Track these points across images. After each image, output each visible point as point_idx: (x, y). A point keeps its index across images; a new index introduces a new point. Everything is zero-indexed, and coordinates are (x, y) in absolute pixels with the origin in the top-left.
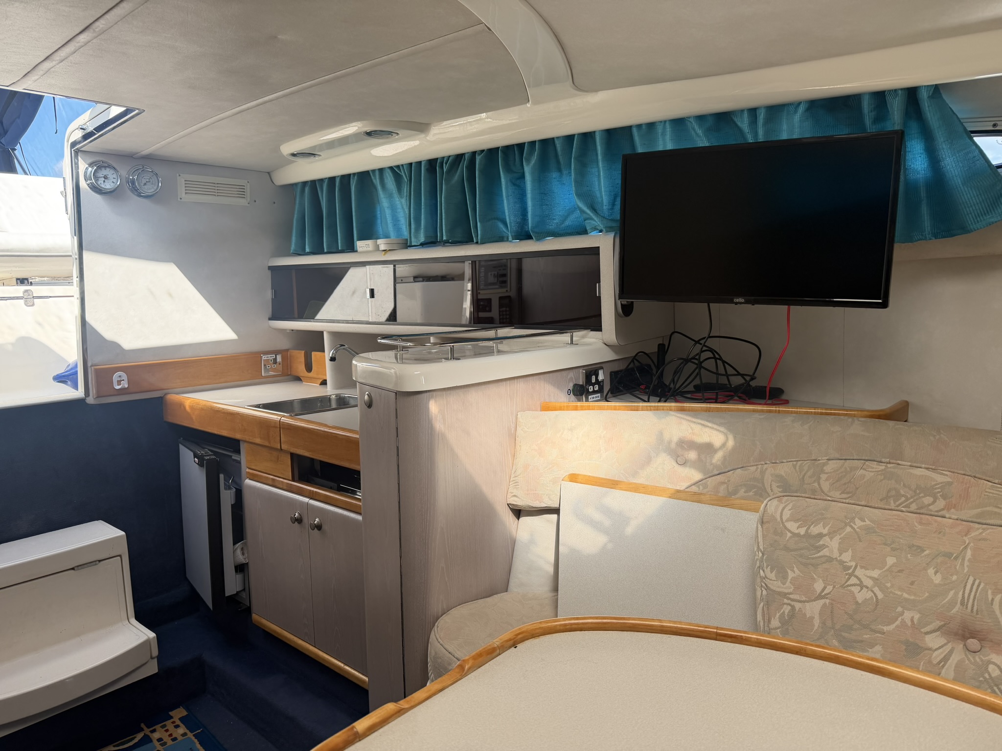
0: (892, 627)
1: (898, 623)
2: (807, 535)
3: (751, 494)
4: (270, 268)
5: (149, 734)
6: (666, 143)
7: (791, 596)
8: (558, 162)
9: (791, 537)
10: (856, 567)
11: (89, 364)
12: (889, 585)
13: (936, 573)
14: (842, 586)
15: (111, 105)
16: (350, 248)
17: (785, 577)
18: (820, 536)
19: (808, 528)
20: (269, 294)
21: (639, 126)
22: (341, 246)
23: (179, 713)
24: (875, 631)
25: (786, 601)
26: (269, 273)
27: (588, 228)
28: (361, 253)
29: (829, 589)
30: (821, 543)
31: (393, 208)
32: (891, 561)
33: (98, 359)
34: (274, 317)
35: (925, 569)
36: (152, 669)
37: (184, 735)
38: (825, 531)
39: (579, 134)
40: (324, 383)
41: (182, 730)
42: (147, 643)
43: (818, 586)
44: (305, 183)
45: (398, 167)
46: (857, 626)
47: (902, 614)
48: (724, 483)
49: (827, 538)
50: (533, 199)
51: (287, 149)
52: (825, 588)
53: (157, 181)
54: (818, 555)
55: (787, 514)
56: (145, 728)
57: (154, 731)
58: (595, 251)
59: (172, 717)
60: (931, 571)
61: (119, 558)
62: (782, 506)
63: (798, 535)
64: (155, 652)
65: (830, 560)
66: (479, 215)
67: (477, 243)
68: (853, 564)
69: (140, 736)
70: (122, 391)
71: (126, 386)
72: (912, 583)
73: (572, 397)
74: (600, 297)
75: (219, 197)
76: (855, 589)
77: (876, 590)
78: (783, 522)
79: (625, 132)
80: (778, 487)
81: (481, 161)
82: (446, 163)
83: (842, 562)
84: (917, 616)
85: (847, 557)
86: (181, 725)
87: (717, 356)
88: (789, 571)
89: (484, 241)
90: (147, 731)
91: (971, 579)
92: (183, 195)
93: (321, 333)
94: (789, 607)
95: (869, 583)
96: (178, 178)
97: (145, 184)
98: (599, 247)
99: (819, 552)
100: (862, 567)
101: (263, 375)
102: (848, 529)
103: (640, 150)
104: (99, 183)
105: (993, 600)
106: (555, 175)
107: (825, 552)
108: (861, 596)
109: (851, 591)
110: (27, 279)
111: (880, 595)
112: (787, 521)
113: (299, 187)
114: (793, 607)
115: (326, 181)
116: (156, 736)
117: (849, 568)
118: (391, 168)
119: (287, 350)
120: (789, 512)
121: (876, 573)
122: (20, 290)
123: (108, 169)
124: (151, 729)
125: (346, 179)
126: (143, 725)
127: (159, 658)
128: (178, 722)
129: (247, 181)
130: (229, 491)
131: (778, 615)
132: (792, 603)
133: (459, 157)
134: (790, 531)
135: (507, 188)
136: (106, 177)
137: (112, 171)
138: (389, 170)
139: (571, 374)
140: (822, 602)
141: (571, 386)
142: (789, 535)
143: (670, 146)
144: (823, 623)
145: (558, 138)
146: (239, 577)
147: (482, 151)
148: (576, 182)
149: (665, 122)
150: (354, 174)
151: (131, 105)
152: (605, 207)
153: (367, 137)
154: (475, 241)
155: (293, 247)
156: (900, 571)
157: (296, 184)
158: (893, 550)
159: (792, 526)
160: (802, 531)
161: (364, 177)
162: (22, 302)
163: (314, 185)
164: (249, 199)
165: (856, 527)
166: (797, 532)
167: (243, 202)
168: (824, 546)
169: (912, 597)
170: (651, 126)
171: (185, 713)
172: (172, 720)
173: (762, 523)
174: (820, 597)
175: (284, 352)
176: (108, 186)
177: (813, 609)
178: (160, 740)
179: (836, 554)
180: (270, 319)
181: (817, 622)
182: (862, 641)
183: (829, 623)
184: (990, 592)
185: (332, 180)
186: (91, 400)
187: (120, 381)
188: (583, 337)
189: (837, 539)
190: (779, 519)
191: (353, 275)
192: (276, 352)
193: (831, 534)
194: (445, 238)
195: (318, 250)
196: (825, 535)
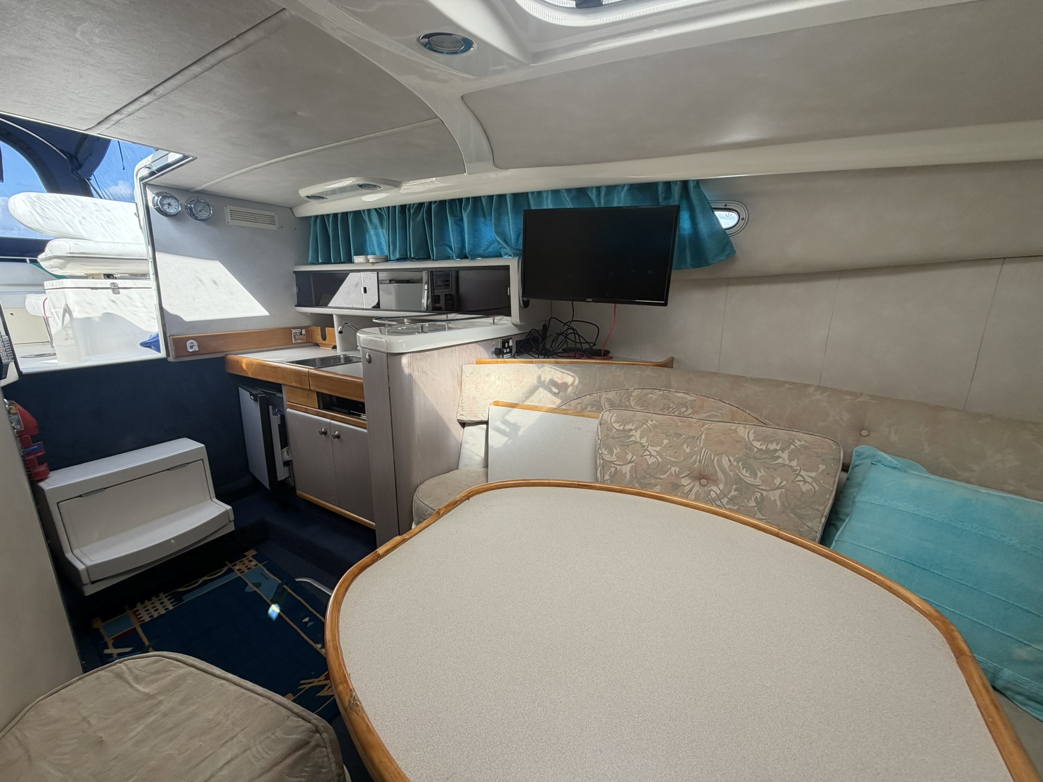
0: (665, 476)
1: (668, 473)
2: (624, 430)
3: (594, 409)
4: (295, 272)
5: (231, 567)
6: (548, 204)
7: (615, 463)
8: (484, 211)
9: (615, 431)
10: (648, 445)
11: (168, 335)
12: (664, 454)
13: (687, 447)
14: (641, 456)
15: (170, 151)
16: (350, 261)
17: (612, 453)
18: (631, 430)
19: (624, 426)
20: (295, 290)
21: (533, 193)
22: (343, 259)
23: (251, 553)
24: (657, 478)
25: (612, 465)
26: (294, 276)
27: (502, 254)
28: (356, 264)
29: (635, 457)
30: (631, 434)
31: (377, 235)
32: (666, 442)
33: (172, 331)
34: (298, 305)
35: (682, 445)
36: (231, 528)
37: (256, 565)
38: (633, 428)
39: (496, 195)
40: (335, 347)
41: (254, 563)
42: (226, 512)
43: (629, 457)
44: (317, 217)
45: (380, 209)
46: (648, 476)
47: (670, 468)
48: (579, 403)
49: (634, 431)
50: (469, 234)
51: (304, 192)
52: (632, 457)
53: (209, 209)
54: (630, 440)
55: (613, 419)
56: (228, 564)
57: (235, 565)
58: (507, 268)
59: (246, 556)
60: (685, 446)
61: (201, 461)
62: (611, 415)
63: (619, 430)
64: (232, 517)
65: (635, 442)
66: (435, 243)
67: (433, 260)
68: (647, 444)
69: (225, 569)
70: (194, 353)
71: (197, 350)
72: (676, 453)
73: (494, 355)
74: (510, 296)
75: (256, 223)
76: (648, 457)
77: (658, 457)
78: (611, 424)
79: (525, 195)
80: (608, 404)
81: (435, 207)
82: (412, 208)
83: (641, 444)
84: (677, 469)
85: (644, 441)
86: (253, 559)
87: (575, 332)
88: (614, 449)
89: (438, 259)
90: (230, 565)
91: (704, 449)
92: (230, 220)
93: (332, 315)
94: (614, 469)
95: (654, 454)
96: (225, 208)
97: (200, 211)
98: (509, 266)
99: (630, 439)
100: (651, 446)
101: (293, 342)
102: (645, 426)
103: (533, 207)
104: (164, 208)
105: (714, 459)
106: (482, 219)
107: (633, 439)
108: (651, 461)
109: (645, 458)
110: (112, 275)
111: (660, 460)
112: (614, 422)
113: (313, 219)
114: (616, 468)
115: (332, 216)
116: (237, 567)
117: (645, 446)
118: (375, 209)
119: (309, 327)
120: (615, 418)
121: (658, 449)
122: (108, 282)
123: (170, 199)
124: (233, 564)
125: (345, 215)
126: (227, 562)
127: (234, 521)
128: (251, 558)
129: (275, 213)
130: (276, 416)
131: (608, 473)
132: (616, 466)
133: (421, 205)
134: (615, 428)
135: (452, 226)
136: (169, 204)
137: (174, 201)
138: (374, 211)
139: (494, 342)
140: (631, 465)
141: (493, 349)
142: (615, 430)
143: (551, 207)
144: (631, 475)
145: (483, 196)
146: (286, 468)
147: (436, 202)
148: (495, 224)
149: (548, 191)
150: (351, 212)
151: (187, 154)
152: (512, 241)
153: (360, 188)
154: (432, 258)
155: (310, 259)
156: (670, 447)
157: (310, 217)
158: (667, 436)
159: (616, 425)
160: (621, 428)
161: (357, 214)
162: (110, 290)
163: (323, 218)
164: (277, 226)
165: (648, 425)
166: (618, 428)
167: (273, 227)
168: (632, 436)
169: (676, 460)
170: (540, 193)
171: (255, 553)
172: (247, 558)
173: (601, 424)
174: (630, 462)
175: (306, 328)
176: (172, 211)
177: (626, 469)
178: (239, 570)
179: (638, 440)
180: (296, 306)
181: (628, 475)
182: (650, 484)
183: (634, 476)
184: (713, 455)
185: (336, 215)
186: (171, 359)
187: (192, 346)
188: (500, 320)
189: (639, 431)
190: (609, 422)
191: (351, 278)
192: (302, 328)
193: (636, 429)
194: (412, 256)
195: (328, 262)
196: (633, 430)
